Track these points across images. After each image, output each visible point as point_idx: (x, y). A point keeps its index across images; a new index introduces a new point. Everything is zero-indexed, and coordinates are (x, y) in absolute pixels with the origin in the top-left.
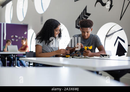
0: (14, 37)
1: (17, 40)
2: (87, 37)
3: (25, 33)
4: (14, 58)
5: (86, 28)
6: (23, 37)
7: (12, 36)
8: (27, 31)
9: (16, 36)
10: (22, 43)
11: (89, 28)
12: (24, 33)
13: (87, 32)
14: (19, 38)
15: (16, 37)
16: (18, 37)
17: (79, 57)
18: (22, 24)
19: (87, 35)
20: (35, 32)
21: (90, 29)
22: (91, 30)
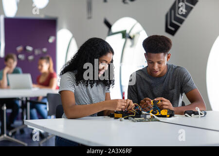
0: (24, 51)
1: (31, 58)
2: (158, 73)
3: (51, 40)
4: (24, 103)
5: (156, 54)
6: (45, 50)
7: (19, 48)
8: (55, 34)
9: (29, 48)
10: (40, 67)
11: (162, 54)
12: (48, 38)
13: (159, 63)
14: (37, 52)
15: (29, 51)
16: (34, 48)
17: (140, 117)
18: (42, 16)
19: (159, 68)
20: (74, 36)
21: (164, 55)
22: (168, 57)
